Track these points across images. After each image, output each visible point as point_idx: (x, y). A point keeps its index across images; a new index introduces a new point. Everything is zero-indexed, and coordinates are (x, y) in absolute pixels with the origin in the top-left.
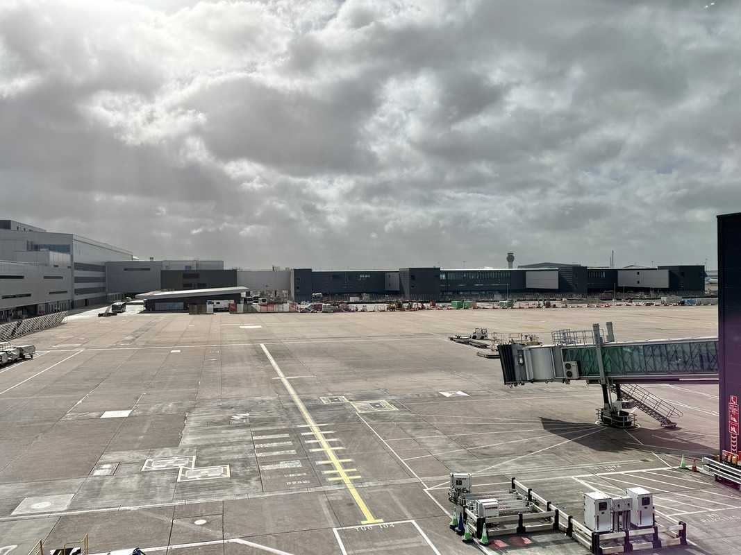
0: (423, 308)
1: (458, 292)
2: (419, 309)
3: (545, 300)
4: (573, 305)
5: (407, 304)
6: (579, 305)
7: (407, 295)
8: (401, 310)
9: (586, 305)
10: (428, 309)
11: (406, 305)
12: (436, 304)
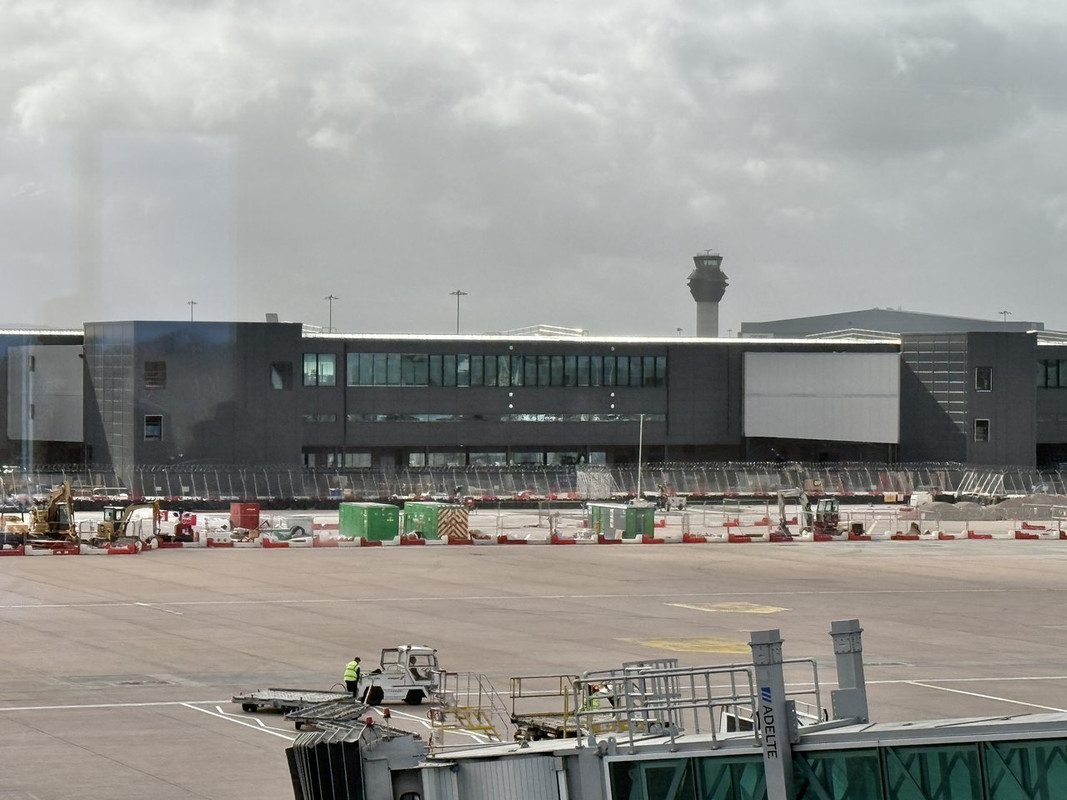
0: (183, 536)
1: (400, 456)
2: (165, 541)
3: (813, 500)
4: (947, 527)
5: (98, 517)
6: (978, 526)
7: (124, 467)
8: (59, 549)
9: (1012, 526)
10: (210, 543)
11: (86, 522)
12: (264, 516)
